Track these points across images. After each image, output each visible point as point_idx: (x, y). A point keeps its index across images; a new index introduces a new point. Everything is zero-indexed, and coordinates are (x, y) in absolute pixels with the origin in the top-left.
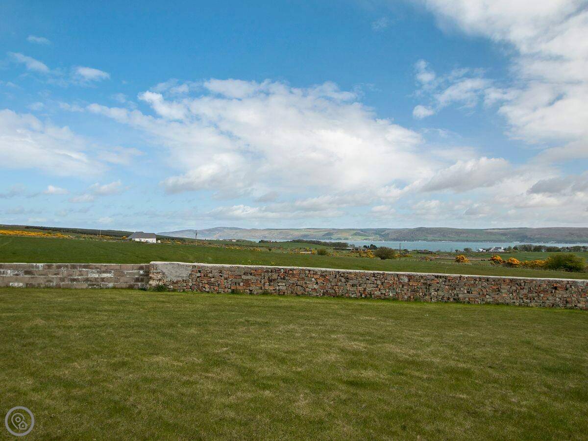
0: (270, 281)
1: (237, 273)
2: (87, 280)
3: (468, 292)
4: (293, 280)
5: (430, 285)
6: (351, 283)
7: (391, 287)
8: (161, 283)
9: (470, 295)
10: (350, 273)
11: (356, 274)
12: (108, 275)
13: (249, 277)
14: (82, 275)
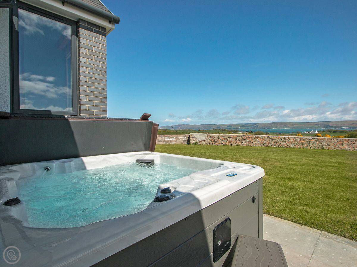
0: (239, 140)
1: (225, 137)
2: (165, 141)
3: (328, 145)
4: (249, 140)
5: (310, 142)
6: (274, 141)
7: (292, 143)
8: (195, 142)
9: (329, 146)
10: (274, 137)
11: (276, 137)
12: (173, 139)
13: (231, 139)
14: (163, 139)
